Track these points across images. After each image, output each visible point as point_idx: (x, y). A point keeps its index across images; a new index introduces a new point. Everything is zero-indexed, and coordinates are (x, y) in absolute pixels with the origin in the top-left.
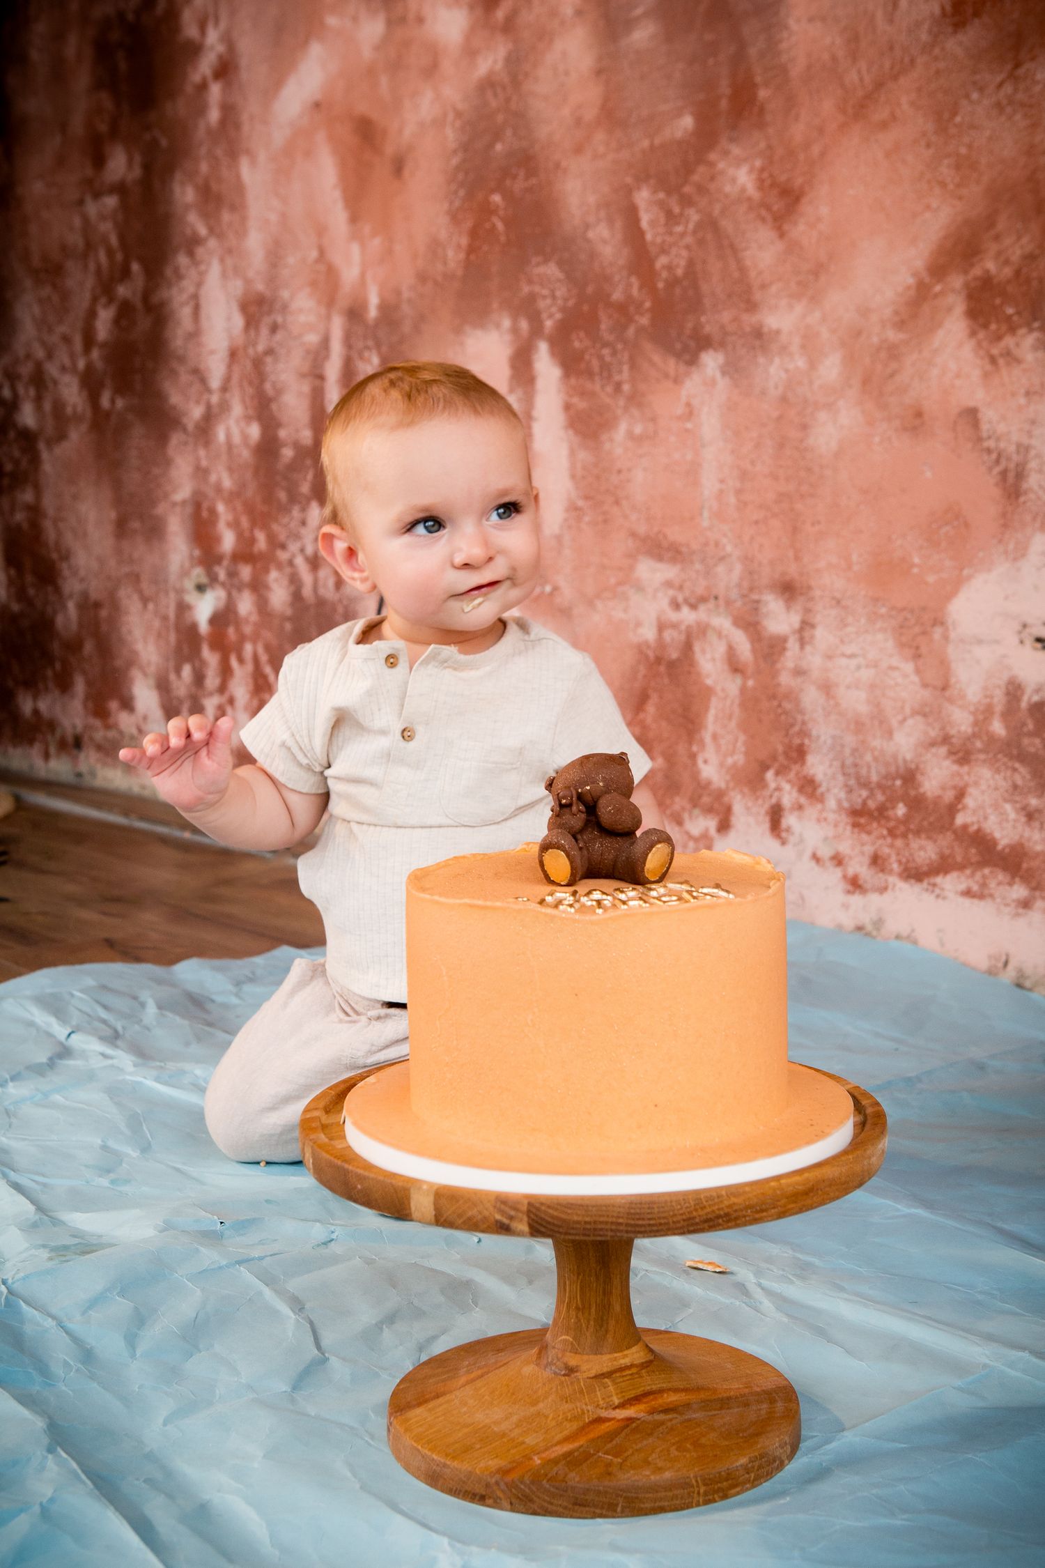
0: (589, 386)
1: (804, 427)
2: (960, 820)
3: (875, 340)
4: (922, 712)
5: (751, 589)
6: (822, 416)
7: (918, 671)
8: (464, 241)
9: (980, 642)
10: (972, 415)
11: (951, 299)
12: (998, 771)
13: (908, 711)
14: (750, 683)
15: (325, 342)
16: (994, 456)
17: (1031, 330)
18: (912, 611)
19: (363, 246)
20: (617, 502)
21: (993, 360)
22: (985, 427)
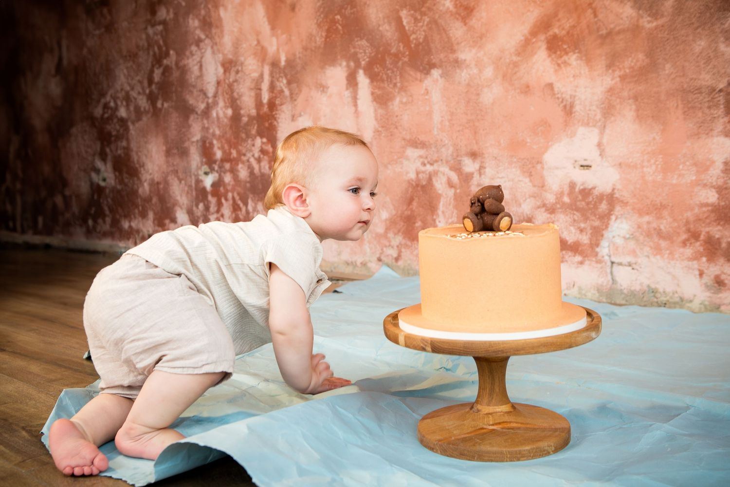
0: (382, 85)
1: (478, 94)
3: (508, 60)
4: (534, 196)
5: (457, 156)
6: (486, 90)
7: (531, 181)
8: (324, 34)
9: (557, 168)
10: (550, 86)
11: (540, 44)
12: (567, 215)
13: (527, 196)
14: (458, 191)
15: (262, 76)
16: (561, 100)
17: (574, 53)
18: (528, 160)
19: (277, 38)
20: (396, 128)
21: (559, 65)
22: (556, 90)
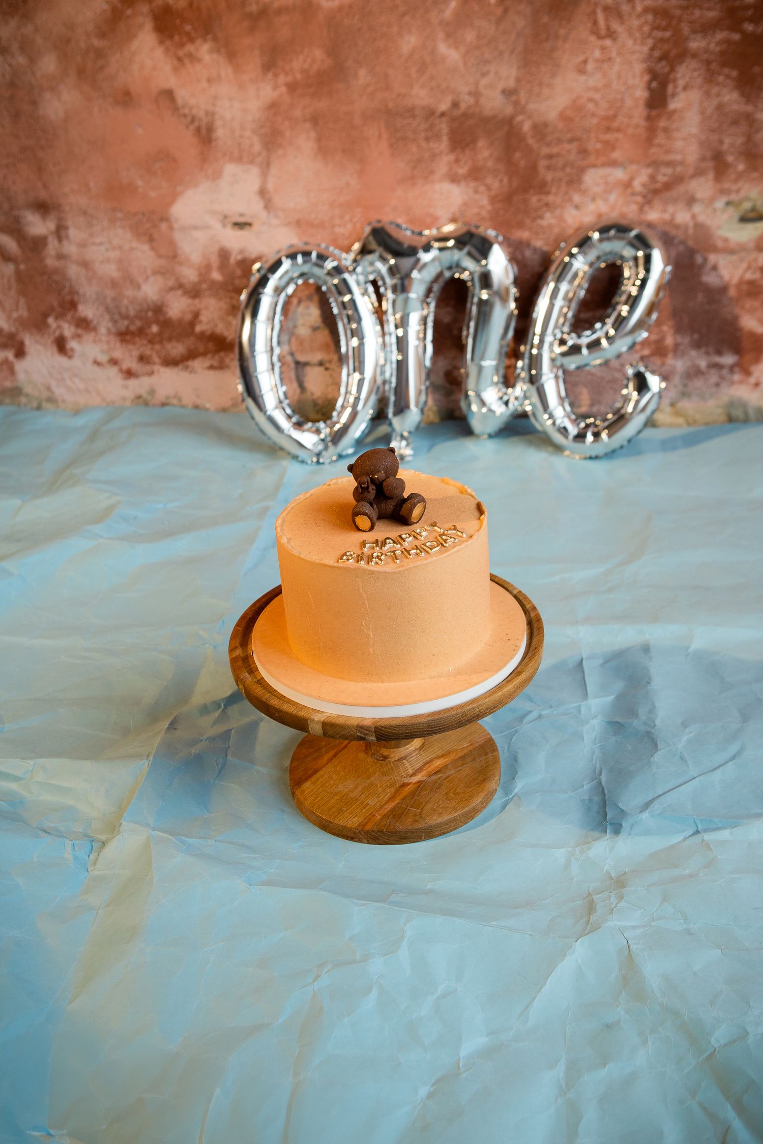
1: (34, 103)
2: (198, 329)
3: (83, 45)
4: (159, 272)
5: (12, 209)
6: (47, 95)
7: (153, 249)
9: (195, 228)
10: (169, 94)
11: (140, 19)
12: (220, 299)
13: (149, 272)
14: (22, 267)
16: (189, 118)
17: (205, 40)
18: (144, 214)
21: (180, 59)
22: (180, 102)
